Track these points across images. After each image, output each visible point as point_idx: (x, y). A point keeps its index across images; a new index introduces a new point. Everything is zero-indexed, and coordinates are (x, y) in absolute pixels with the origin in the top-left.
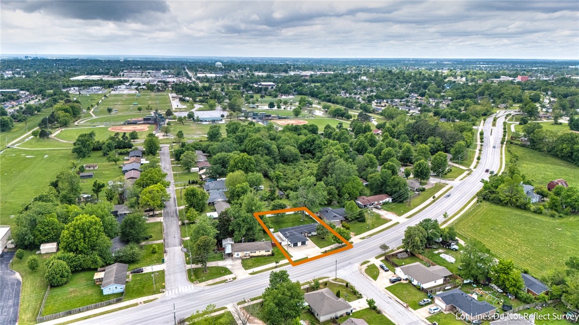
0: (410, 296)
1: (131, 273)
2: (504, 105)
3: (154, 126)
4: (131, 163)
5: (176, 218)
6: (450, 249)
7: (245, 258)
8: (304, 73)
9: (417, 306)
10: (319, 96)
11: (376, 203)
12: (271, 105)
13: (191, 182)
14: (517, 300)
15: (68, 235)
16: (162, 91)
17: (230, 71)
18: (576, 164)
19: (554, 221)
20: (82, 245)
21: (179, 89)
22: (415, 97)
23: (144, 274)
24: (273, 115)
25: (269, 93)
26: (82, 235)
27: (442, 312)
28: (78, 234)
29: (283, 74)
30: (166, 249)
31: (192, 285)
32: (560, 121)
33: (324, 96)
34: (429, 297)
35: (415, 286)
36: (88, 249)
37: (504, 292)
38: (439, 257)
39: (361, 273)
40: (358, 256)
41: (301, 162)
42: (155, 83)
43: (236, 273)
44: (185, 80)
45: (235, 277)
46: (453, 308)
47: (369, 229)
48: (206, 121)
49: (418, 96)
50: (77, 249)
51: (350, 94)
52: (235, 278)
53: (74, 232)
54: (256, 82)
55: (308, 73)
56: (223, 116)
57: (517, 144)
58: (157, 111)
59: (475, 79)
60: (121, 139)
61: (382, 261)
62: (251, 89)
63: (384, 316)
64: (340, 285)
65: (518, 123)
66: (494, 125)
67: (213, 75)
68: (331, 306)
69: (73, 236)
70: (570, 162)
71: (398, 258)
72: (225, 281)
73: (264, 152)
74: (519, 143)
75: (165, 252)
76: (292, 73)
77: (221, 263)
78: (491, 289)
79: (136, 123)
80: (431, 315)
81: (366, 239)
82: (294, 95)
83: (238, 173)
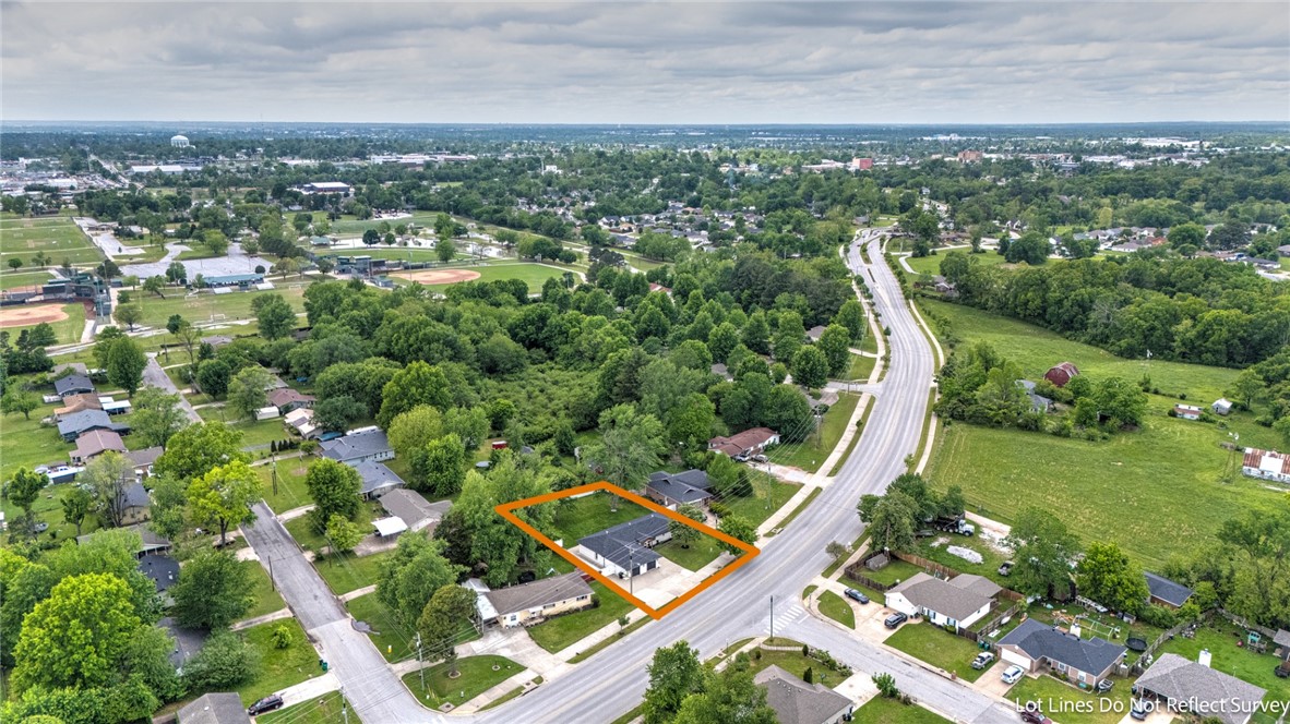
0: (943, 652)
1: (253, 714)
2: (862, 219)
3: (80, 306)
4: (75, 411)
5: (288, 546)
6: (958, 533)
7: (533, 623)
8: (406, 159)
9: (973, 672)
10: (475, 211)
11: (752, 449)
12: (370, 237)
13: (277, 444)
14: (1140, 624)
15: (47, 640)
16: (51, 213)
17: (216, 157)
18: (1053, 330)
19: (1097, 449)
20: (92, 663)
21: (98, 206)
22: (680, 208)
23: (288, 709)
24: (390, 262)
25: (345, 208)
26: (89, 632)
27: (1026, 677)
28: (79, 632)
29: (356, 162)
30: (310, 632)
31: (440, 716)
32: (982, 246)
33: (487, 212)
34: (983, 646)
35: (940, 626)
36: (109, 670)
37: (1110, 611)
38: (948, 554)
39: (816, 617)
40: (784, 577)
41: (530, 371)
42: (20, 192)
43: (534, 666)
44: (99, 183)
45: (535, 675)
46: (1043, 665)
47: (771, 511)
48: (220, 285)
49: (685, 207)
50: (77, 675)
51: (540, 205)
52: (539, 680)
53: (64, 628)
54: (299, 183)
55: (419, 159)
56: (260, 270)
57: (934, 298)
58: (66, 265)
59: (776, 166)
60: (16, 349)
61: (839, 580)
62: (296, 198)
63: (921, 708)
64: (787, 652)
65: (910, 254)
66: (867, 260)
67: (178, 169)
68: (812, 708)
69: (61, 641)
70: (1042, 326)
71: (870, 570)
72: (518, 691)
73: (445, 353)
74: (939, 295)
75: (313, 640)
76: (378, 160)
77: (478, 647)
78: (1082, 608)
79: (23, 302)
80: (1010, 687)
81: (776, 536)
82: (408, 211)
83: (422, 414)
